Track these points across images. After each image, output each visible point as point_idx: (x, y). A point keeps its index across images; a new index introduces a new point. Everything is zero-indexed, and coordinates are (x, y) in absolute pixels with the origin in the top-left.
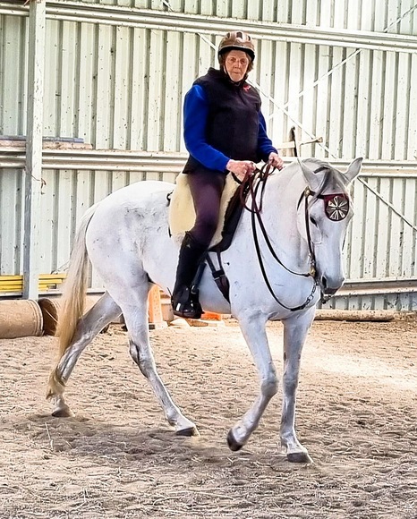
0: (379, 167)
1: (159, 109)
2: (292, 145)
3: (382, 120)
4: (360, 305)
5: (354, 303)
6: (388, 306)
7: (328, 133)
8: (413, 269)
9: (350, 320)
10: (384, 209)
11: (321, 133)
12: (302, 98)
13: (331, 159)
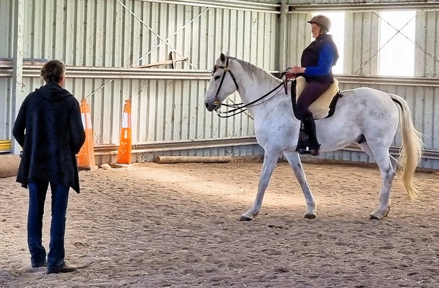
2: (170, 62)
7: (191, 55)
11: (187, 55)
12: (176, 35)
13: (193, 70)
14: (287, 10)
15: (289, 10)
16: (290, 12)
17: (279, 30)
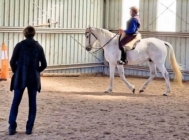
0: (75, 31)
1: (8, 14)
3: (75, 17)
4: (70, 72)
5: (68, 71)
6: (78, 72)
7: (59, 20)
8: (85, 61)
9: (66, 76)
10: (76, 43)
11: (57, 21)
12: (51, 10)
13: (60, 28)
17: (105, 7)
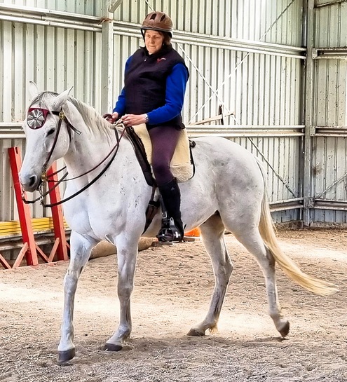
2: (220, 117)
7: (235, 108)
13: (237, 126)
14: (315, 56)
15: (318, 55)
16: (319, 57)
